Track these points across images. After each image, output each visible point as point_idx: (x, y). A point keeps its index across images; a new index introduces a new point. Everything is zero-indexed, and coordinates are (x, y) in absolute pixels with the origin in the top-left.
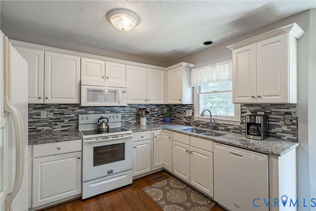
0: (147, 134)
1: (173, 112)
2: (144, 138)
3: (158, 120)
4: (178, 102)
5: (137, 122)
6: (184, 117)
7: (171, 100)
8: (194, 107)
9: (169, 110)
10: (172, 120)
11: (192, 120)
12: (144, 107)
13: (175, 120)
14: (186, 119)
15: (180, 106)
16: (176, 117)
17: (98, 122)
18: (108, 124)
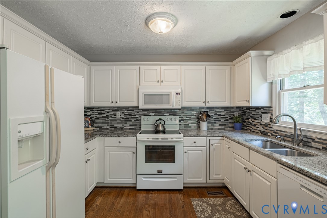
0: (201, 141)
1: (246, 117)
2: (197, 144)
3: (225, 125)
4: (244, 104)
5: (198, 126)
6: (259, 124)
7: (238, 101)
8: (272, 110)
9: (242, 115)
10: (246, 126)
11: (270, 129)
12: (206, 110)
13: (248, 127)
14: (262, 127)
15: (255, 110)
16: (250, 123)
17: (156, 123)
18: (165, 126)
